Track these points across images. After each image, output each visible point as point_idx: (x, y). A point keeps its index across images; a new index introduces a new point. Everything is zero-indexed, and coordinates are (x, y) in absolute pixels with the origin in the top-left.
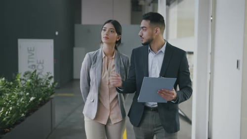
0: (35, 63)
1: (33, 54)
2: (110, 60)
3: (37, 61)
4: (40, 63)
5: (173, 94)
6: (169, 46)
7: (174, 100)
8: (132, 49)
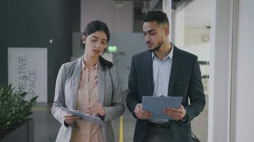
0: (27, 74)
1: (25, 64)
2: (91, 71)
3: (29, 71)
4: (32, 74)
5: (182, 113)
6: (177, 51)
7: (184, 118)
8: (132, 56)
